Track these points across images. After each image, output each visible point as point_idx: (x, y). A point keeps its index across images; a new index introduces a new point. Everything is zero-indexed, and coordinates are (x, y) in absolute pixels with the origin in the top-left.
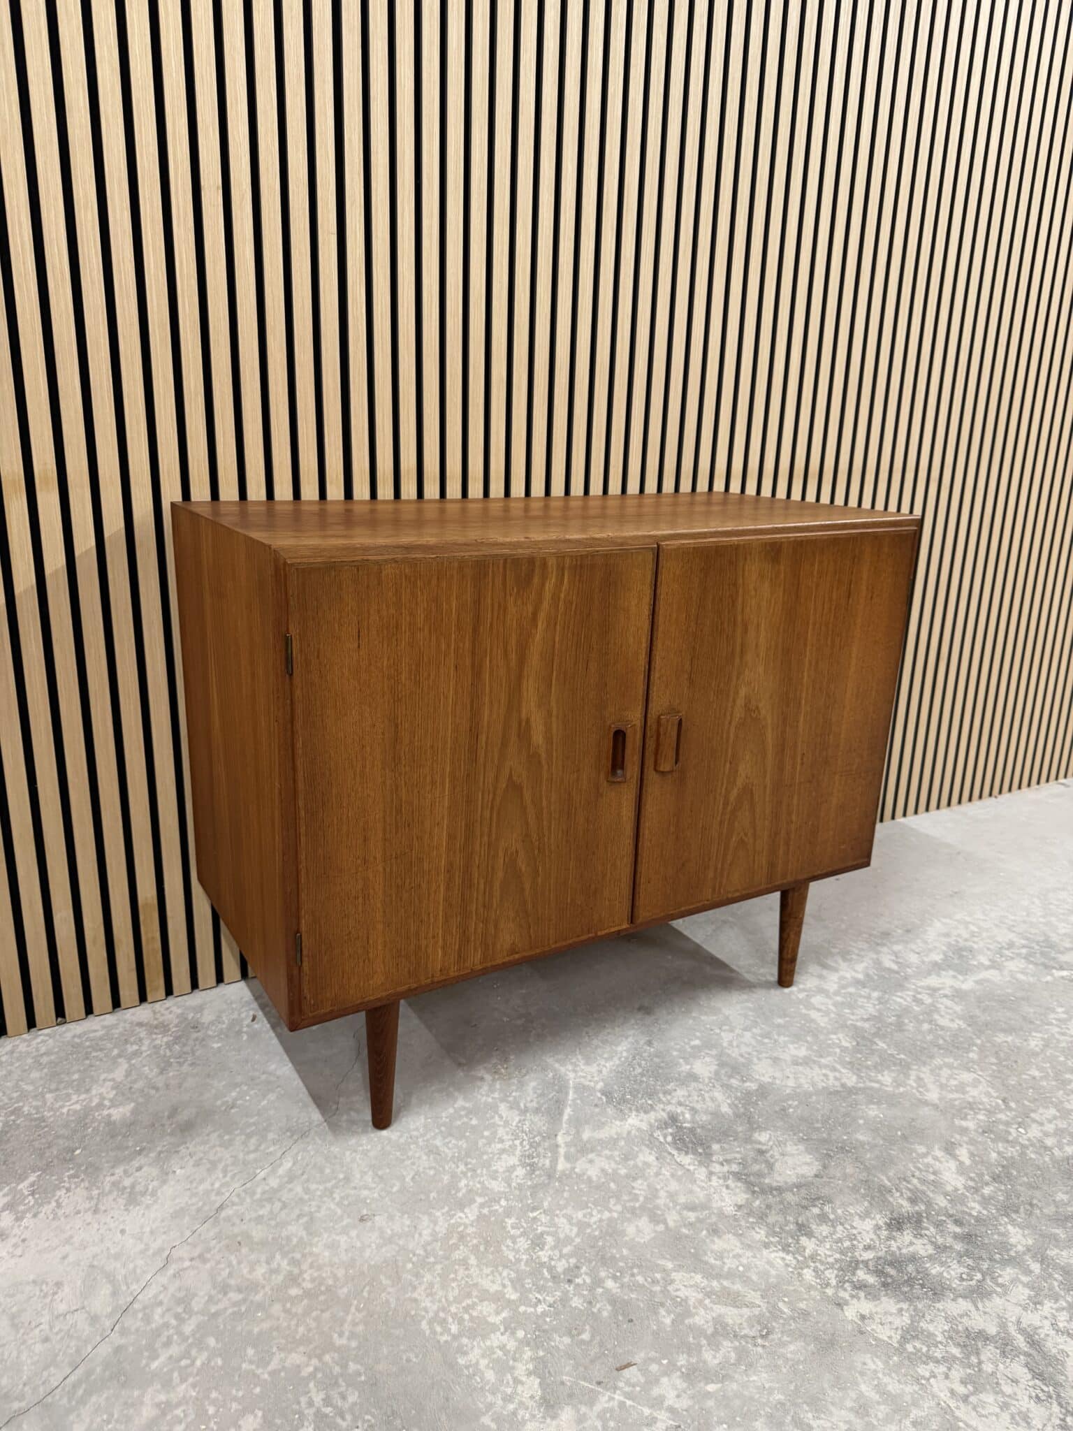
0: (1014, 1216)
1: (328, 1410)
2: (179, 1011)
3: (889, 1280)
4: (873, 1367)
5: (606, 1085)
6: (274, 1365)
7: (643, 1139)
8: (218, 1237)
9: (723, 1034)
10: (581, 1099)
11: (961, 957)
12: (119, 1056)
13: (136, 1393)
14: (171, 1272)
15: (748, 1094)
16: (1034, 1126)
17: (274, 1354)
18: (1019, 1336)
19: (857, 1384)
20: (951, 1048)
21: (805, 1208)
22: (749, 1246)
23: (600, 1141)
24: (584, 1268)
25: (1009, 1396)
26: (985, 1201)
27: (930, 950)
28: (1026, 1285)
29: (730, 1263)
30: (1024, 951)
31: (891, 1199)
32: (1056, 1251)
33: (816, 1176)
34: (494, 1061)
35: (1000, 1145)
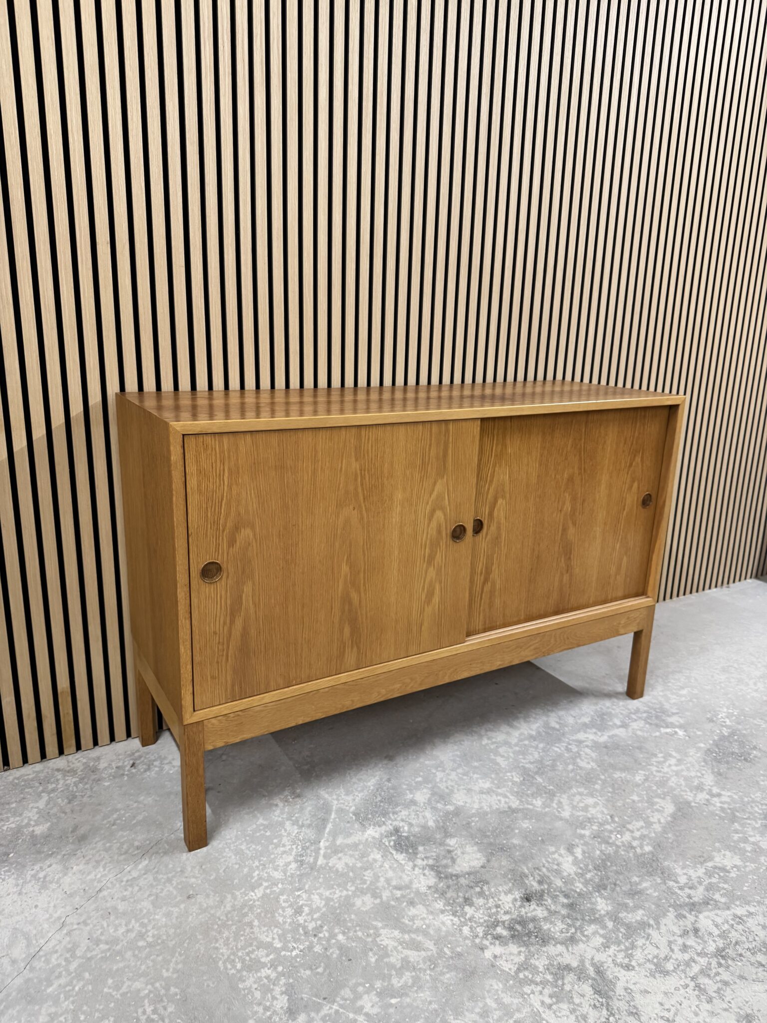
0: (603, 892)
1: (155, 1017)
2: (85, 761)
3: (516, 933)
4: (496, 987)
5: (357, 809)
6: (124, 989)
7: (375, 843)
8: (97, 910)
9: (438, 773)
10: (339, 818)
11: (603, 719)
12: (43, 791)
13: (37, 1007)
14: (65, 932)
15: (447, 813)
16: (628, 834)
17: (124, 982)
18: (591, 969)
19: (484, 998)
20: (584, 782)
21: (472, 887)
22: (432, 913)
23: (348, 846)
24: (325, 928)
25: (578, 1005)
26: (586, 883)
27: (583, 715)
28: (601, 936)
29: (418, 923)
30: (645, 715)
31: (527, 882)
32: (625, 914)
33: (482, 867)
34: (286, 793)
35: (603, 846)
